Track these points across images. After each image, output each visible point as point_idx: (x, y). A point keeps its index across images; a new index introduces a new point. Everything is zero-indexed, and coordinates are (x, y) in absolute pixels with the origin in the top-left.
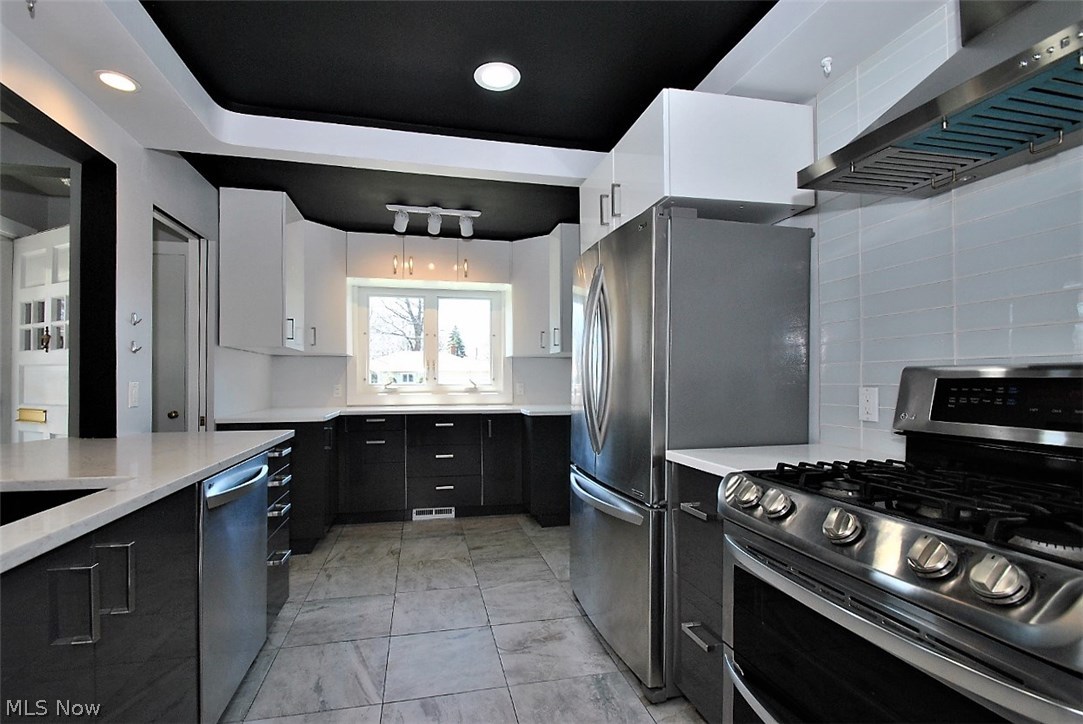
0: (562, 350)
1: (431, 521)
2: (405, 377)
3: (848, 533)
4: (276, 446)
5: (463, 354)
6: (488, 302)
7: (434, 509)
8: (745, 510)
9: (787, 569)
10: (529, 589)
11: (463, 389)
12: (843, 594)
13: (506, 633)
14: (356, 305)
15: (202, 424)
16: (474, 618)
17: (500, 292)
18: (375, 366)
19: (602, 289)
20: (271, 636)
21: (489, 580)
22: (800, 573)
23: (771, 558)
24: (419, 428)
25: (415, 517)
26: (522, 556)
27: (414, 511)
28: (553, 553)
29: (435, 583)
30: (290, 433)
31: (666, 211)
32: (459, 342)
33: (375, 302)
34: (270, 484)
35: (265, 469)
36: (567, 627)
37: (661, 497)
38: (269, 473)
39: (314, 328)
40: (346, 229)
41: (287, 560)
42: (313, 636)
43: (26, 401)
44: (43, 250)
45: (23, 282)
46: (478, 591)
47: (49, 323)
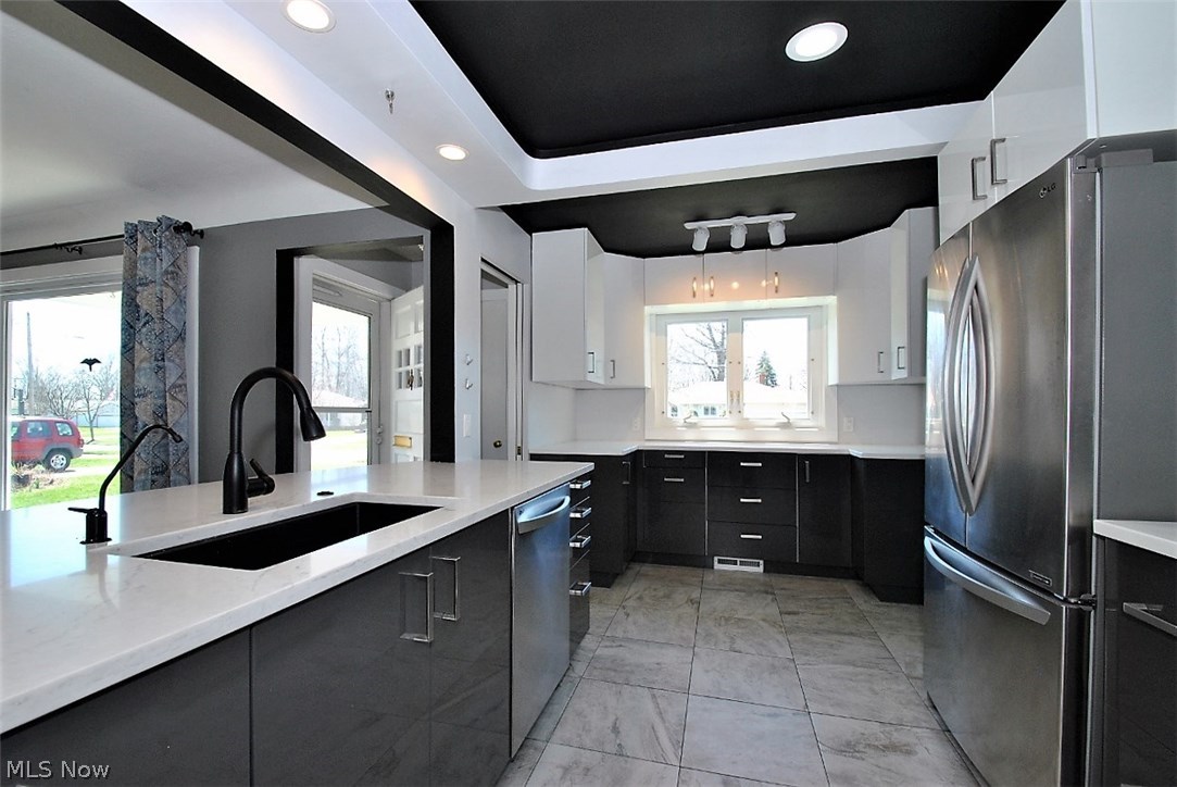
0: (911, 373)
1: (735, 572)
2: (706, 410)
4: (578, 478)
5: (774, 384)
6: (805, 320)
7: (738, 560)
10: (862, 677)
11: (774, 423)
13: (831, 726)
14: (654, 334)
15: (519, 454)
16: (787, 697)
17: (821, 307)
18: (674, 398)
19: (976, 287)
20: (573, 663)
21: (806, 655)
24: (722, 467)
25: (717, 566)
26: (851, 634)
27: (716, 558)
28: (898, 636)
29: (739, 644)
30: (590, 466)
31: (1091, 161)
32: (769, 369)
33: (674, 331)
34: (572, 515)
35: (568, 499)
36: (918, 738)
37: (1084, 588)
38: (571, 504)
39: (613, 361)
40: (644, 256)
41: (588, 591)
42: (613, 674)
43: (399, 429)
44: (409, 307)
45: (397, 334)
46: (792, 665)
47: (413, 366)
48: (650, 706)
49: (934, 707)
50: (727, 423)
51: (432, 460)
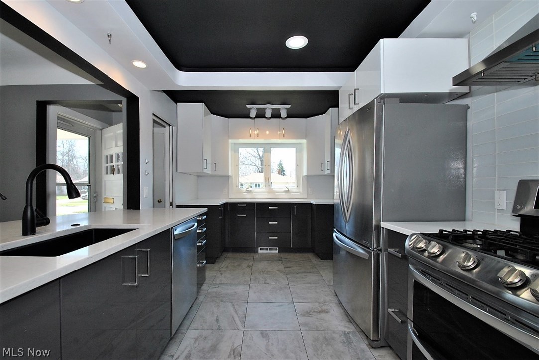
0: (331, 171)
1: (267, 253)
2: (256, 185)
3: (470, 264)
4: (200, 215)
5: (284, 174)
6: (294, 149)
7: (268, 248)
8: (419, 252)
9: (440, 282)
10: (313, 288)
11: (283, 190)
12: (468, 295)
13: (301, 307)
14: (233, 152)
15: (171, 205)
16: (286, 298)
17: (301, 143)
18: (242, 180)
19: (349, 141)
20: (198, 296)
21: (293, 282)
22: (447, 284)
23: (432, 276)
24: (261, 210)
25: (260, 251)
26: (310, 273)
27: (259, 248)
28: (326, 272)
29: (268, 281)
30: (205, 210)
31: (382, 101)
32: (282, 167)
33: (242, 151)
34: (198, 231)
35: (196, 224)
36: (331, 307)
37: (378, 245)
38: (197, 226)
39: (215, 163)
40: (229, 118)
41: (204, 265)
42: (215, 299)
43: (107, 195)
44: (112, 134)
45: (105, 147)
46: (288, 287)
47: (115, 163)
48: (232, 309)
49: (337, 295)
50: (263, 190)
51: (128, 209)
